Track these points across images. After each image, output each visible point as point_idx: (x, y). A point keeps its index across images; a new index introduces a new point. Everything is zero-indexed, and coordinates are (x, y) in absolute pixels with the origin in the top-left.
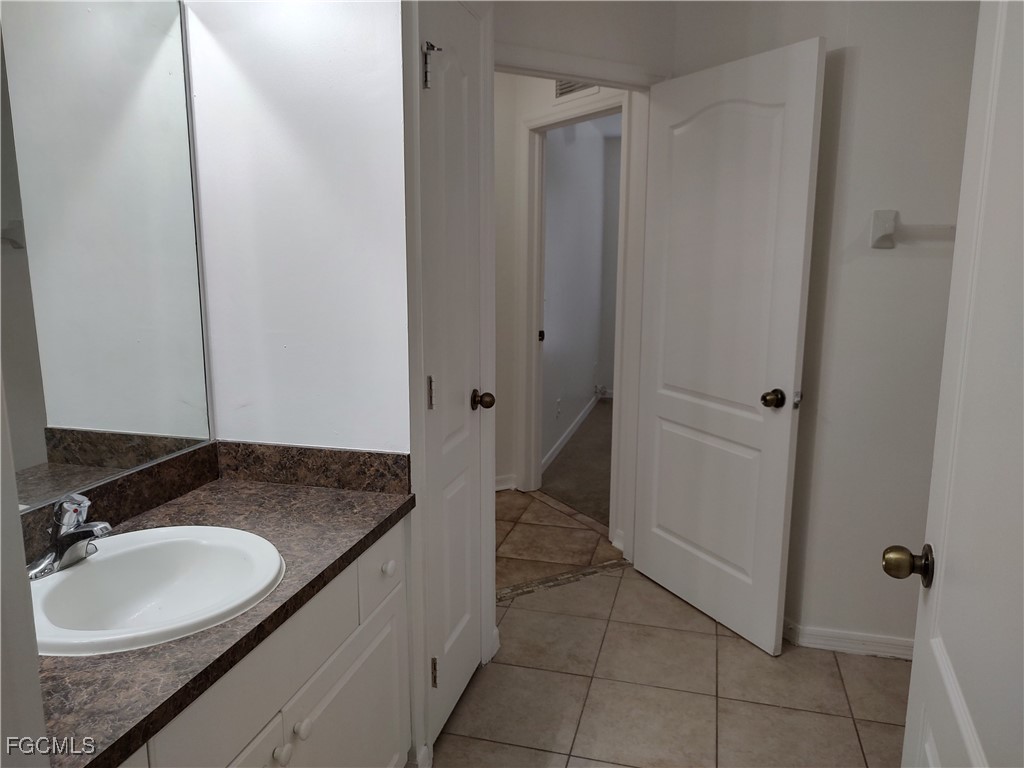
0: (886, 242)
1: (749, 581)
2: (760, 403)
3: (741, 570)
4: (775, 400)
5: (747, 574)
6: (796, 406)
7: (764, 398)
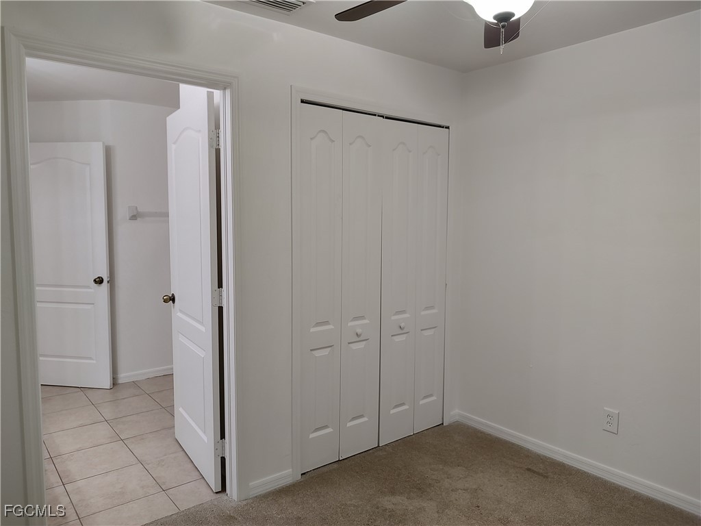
0: (134, 218)
1: (94, 362)
2: (93, 283)
3: (91, 358)
4: (99, 281)
5: (93, 359)
6: (108, 282)
7: (95, 280)
